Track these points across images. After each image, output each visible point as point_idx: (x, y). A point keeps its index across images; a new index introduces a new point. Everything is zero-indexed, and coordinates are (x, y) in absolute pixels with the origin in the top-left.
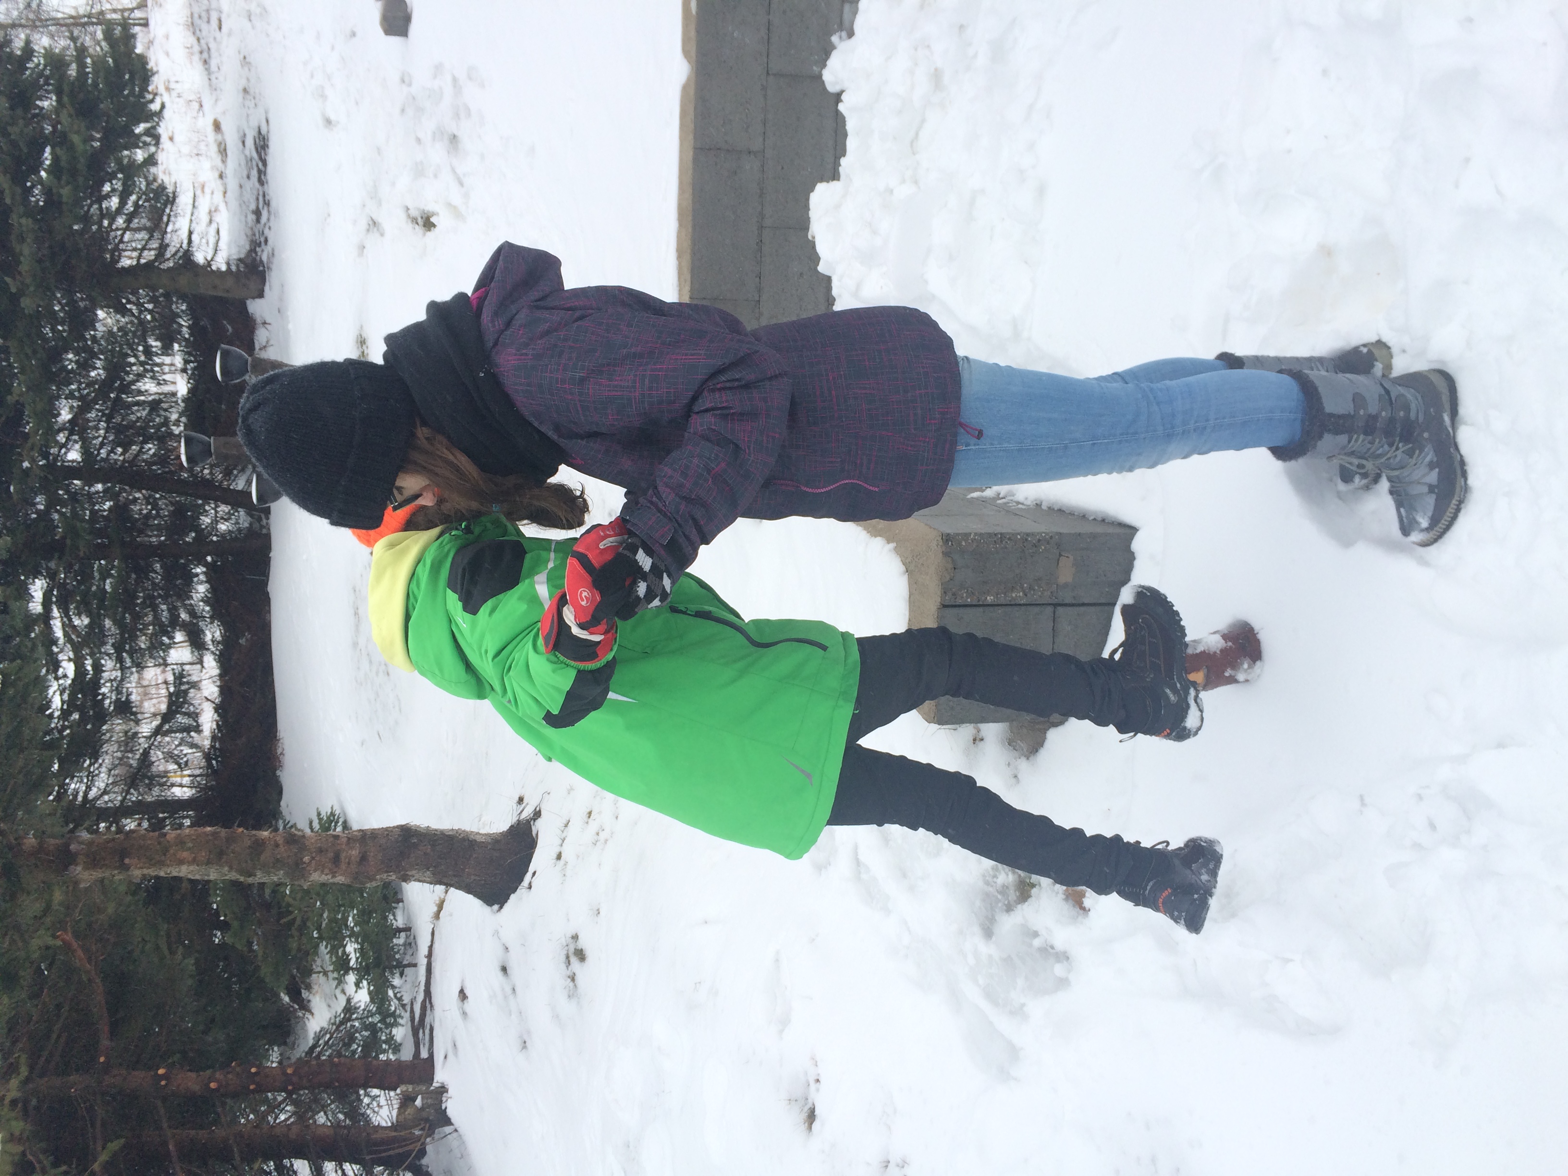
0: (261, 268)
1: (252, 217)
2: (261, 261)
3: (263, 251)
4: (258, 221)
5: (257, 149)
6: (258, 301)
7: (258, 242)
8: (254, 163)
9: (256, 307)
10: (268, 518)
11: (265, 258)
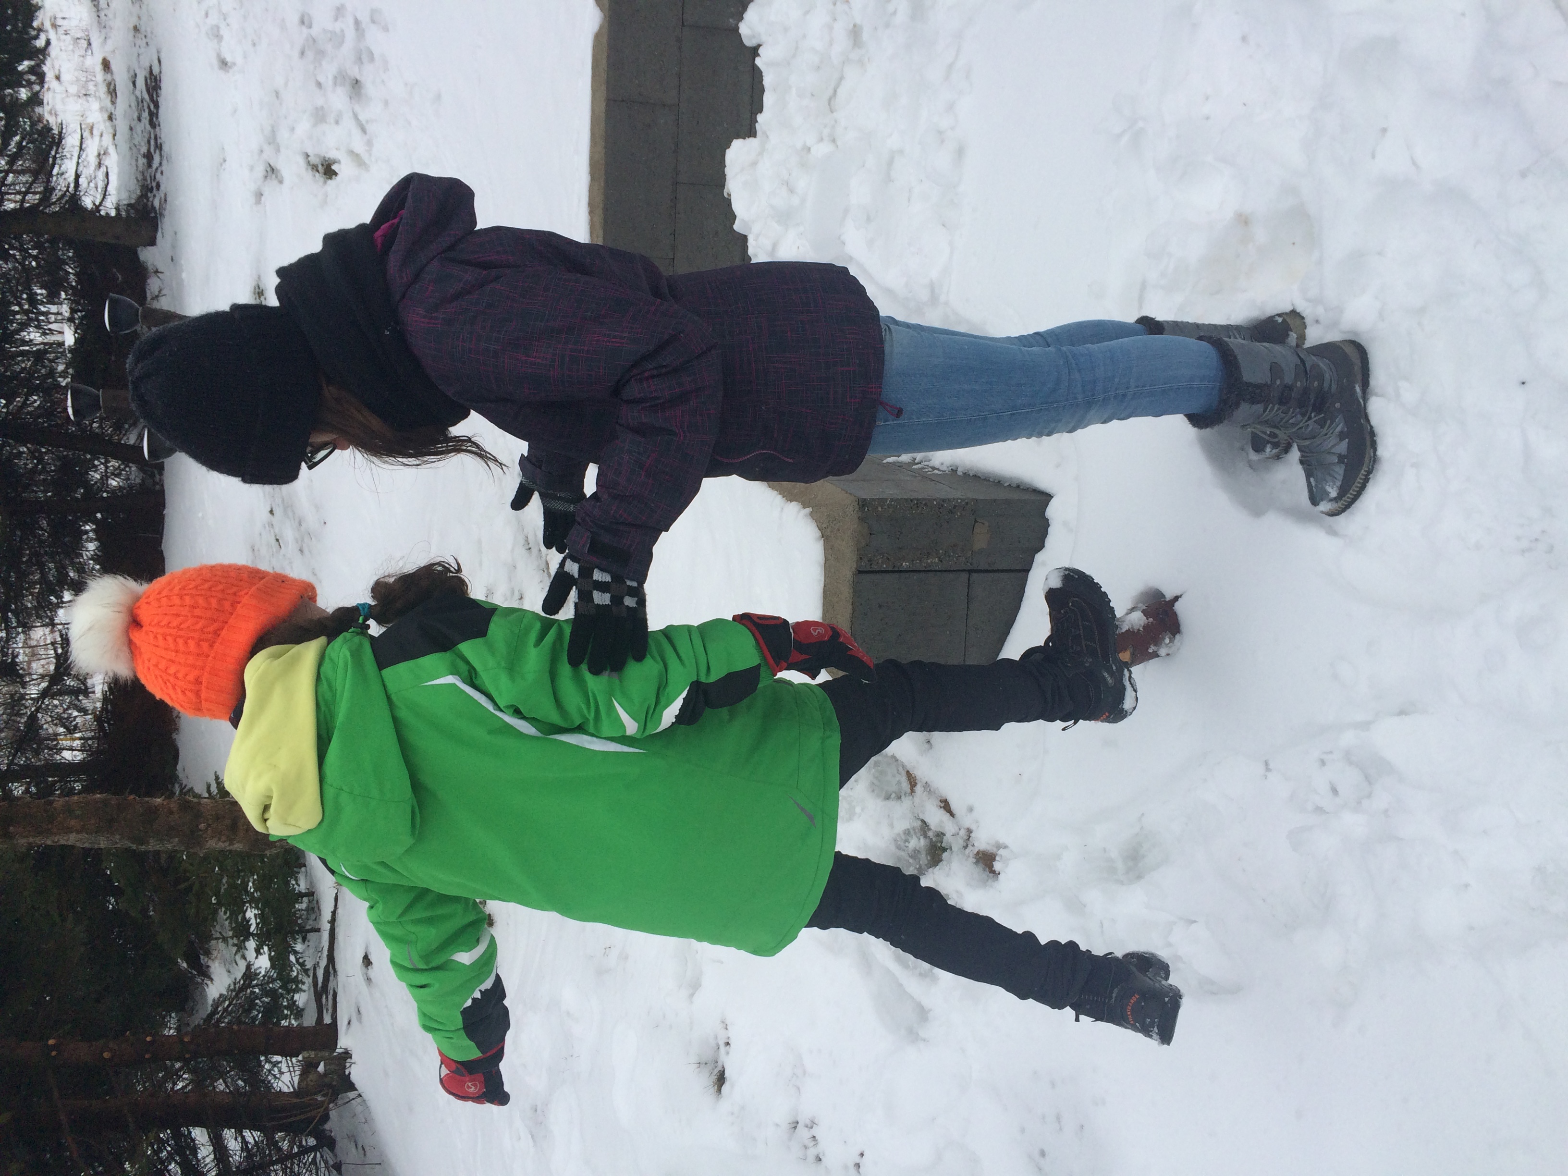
0: (153, 215)
1: (142, 161)
2: (153, 208)
3: (155, 196)
4: (150, 165)
5: (148, 91)
6: (150, 248)
7: (150, 187)
8: (145, 104)
9: (147, 255)
10: (161, 474)
11: (156, 203)
